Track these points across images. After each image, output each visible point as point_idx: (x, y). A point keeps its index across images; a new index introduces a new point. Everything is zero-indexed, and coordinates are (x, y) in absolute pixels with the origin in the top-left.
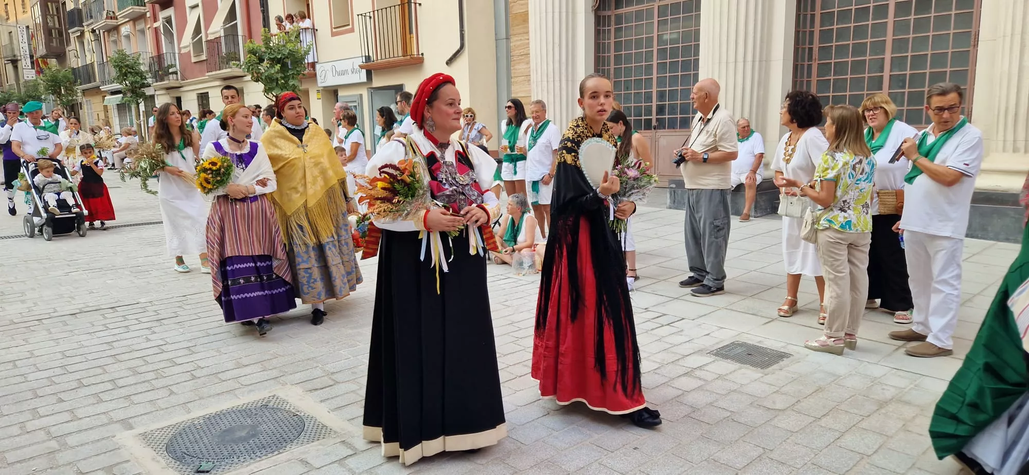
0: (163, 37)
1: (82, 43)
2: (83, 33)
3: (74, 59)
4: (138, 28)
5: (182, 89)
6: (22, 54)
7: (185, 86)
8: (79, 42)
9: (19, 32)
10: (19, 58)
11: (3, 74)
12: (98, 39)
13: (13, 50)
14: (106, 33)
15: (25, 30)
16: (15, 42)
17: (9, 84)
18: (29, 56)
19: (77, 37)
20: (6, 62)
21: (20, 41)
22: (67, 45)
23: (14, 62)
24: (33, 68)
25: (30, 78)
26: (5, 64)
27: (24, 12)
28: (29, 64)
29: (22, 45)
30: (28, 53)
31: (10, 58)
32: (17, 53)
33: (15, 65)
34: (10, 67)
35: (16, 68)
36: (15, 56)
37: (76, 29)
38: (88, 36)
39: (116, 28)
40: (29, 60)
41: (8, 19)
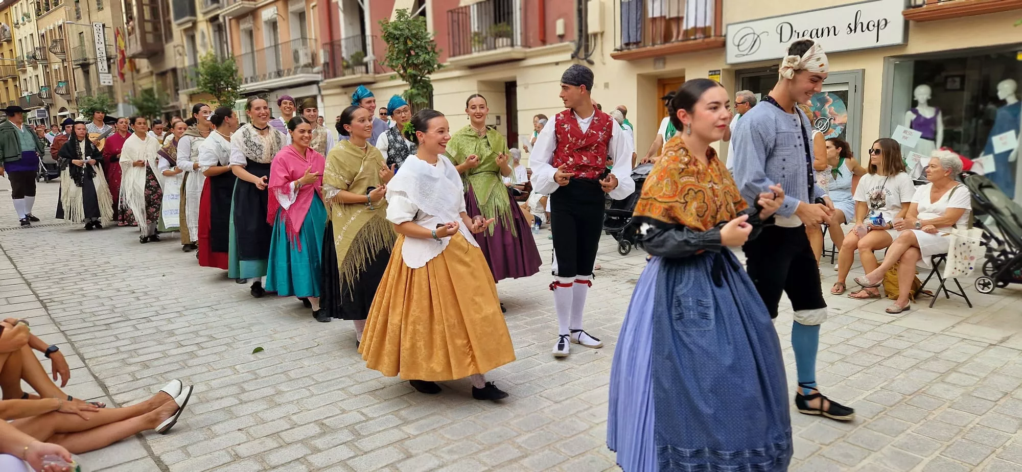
0: (341, 16)
1: (192, 38)
2: (195, 23)
3: (178, 57)
4: (292, 8)
5: (374, 86)
6: (98, 56)
7: (382, 81)
8: (188, 36)
9: (95, 31)
10: (91, 61)
11: (71, 80)
12: (219, 29)
13: (83, 52)
14: (233, 22)
15: (101, 28)
16: (87, 44)
17: (78, 91)
18: (105, 58)
19: (186, 30)
20: (74, 67)
21: (96, 41)
22: (167, 41)
23: (85, 66)
24: (109, 72)
25: (107, 84)
26: (73, 69)
27: (99, 8)
28: (106, 67)
29: (97, 46)
30: (104, 54)
31: (81, 62)
32: (90, 56)
33: (85, 70)
34: (79, 73)
35: (86, 73)
36: (85, 60)
37: (187, 18)
38: (203, 27)
39: (253, 13)
40: (105, 64)
41: (79, 18)
